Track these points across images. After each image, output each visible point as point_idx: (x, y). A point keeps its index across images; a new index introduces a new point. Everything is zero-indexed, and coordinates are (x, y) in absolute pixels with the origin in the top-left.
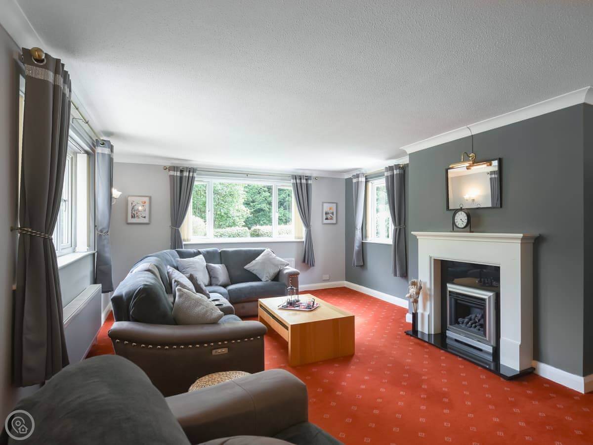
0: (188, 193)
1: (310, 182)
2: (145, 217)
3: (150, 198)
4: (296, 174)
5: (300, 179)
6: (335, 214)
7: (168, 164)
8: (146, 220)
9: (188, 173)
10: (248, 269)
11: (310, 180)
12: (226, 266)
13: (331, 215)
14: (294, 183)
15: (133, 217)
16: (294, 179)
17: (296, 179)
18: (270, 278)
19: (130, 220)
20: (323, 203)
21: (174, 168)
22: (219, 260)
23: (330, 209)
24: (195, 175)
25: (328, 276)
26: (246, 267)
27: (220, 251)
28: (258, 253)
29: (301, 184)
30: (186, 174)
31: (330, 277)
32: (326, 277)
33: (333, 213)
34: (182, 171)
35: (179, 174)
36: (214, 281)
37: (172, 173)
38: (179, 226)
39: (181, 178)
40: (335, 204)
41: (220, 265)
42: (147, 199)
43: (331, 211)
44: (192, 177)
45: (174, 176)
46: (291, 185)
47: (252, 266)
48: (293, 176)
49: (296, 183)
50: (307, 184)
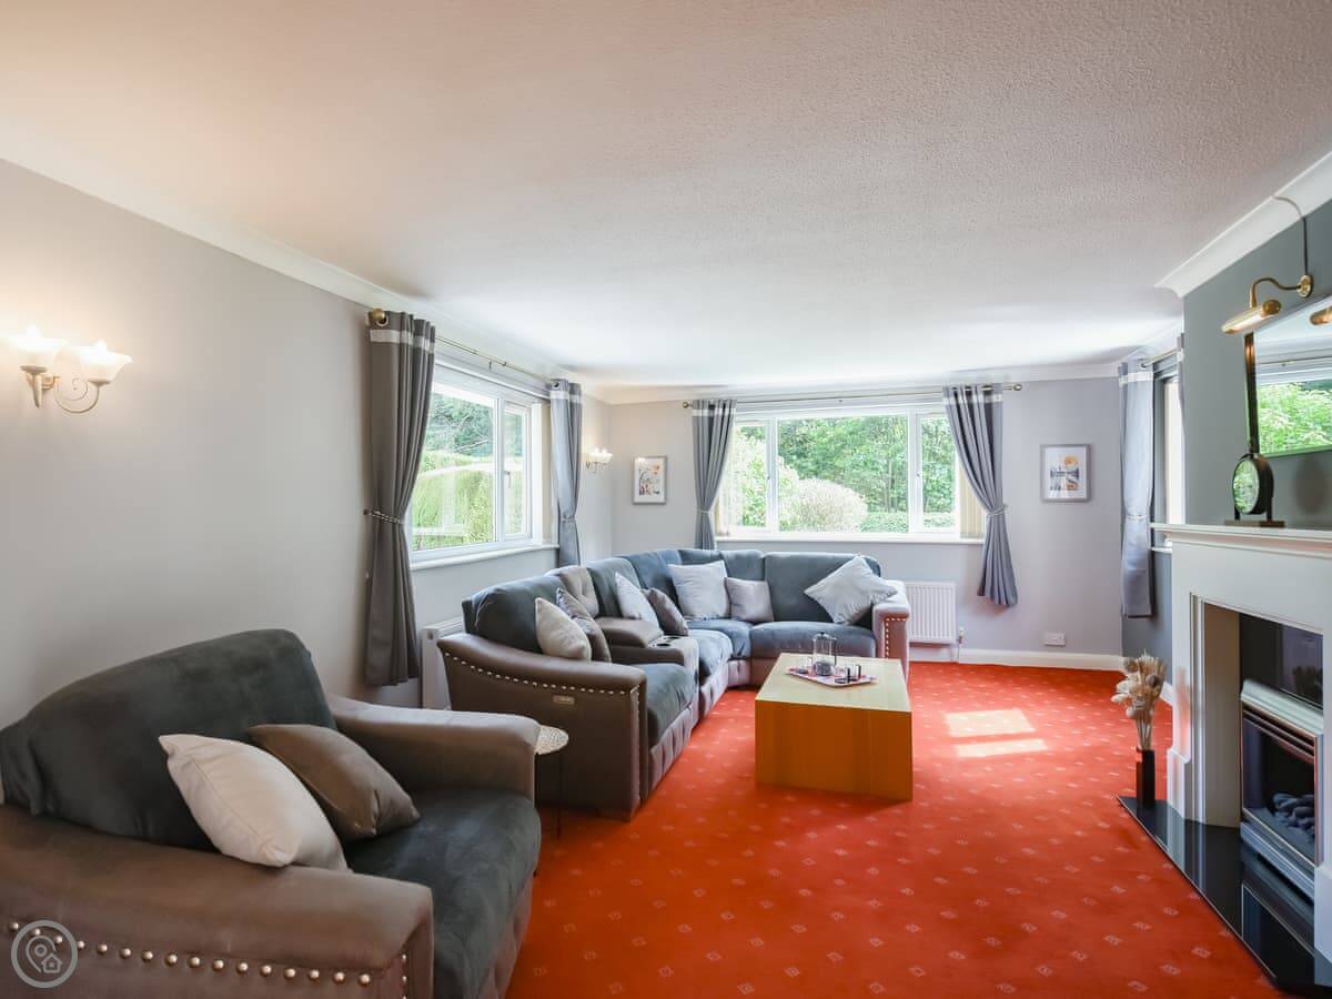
0: (722, 445)
1: (995, 398)
2: (658, 493)
3: (666, 459)
4: (953, 384)
5: (969, 394)
6: (1083, 473)
7: (690, 397)
8: (661, 498)
9: (721, 410)
10: (812, 596)
11: (997, 393)
12: (770, 588)
13: (1070, 477)
14: (951, 406)
15: (642, 493)
16: (948, 396)
17: (956, 395)
18: (847, 617)
19: (638, 498)
20: (1043, 447)
21: (698, 404)
22: (758, 572)
23: (1068, 461)
24: (734, 412)
25: (1062, 636)
26: (807, 591)
27: (762, 556)
28: (835, 565)
29: (971, 407)
30: (718, 412)
31: (1066, 640)
32: (1057, 638)
33: (1076, 474)
34: (712, 407)
35: (706, 412)
36: (735, 611)
37: (695, 412)
38: (708, 508)
39: (711, 420)
40: (1084, 450)
41: (756, 583)
42: (661, 462)
43: (1072, 467)
44: (729, 416)
45: (698, 417)
46: (944, 410)
47: (820, 591)
48: (946, 389)
49: (958, 406)
50: (989, 408)
